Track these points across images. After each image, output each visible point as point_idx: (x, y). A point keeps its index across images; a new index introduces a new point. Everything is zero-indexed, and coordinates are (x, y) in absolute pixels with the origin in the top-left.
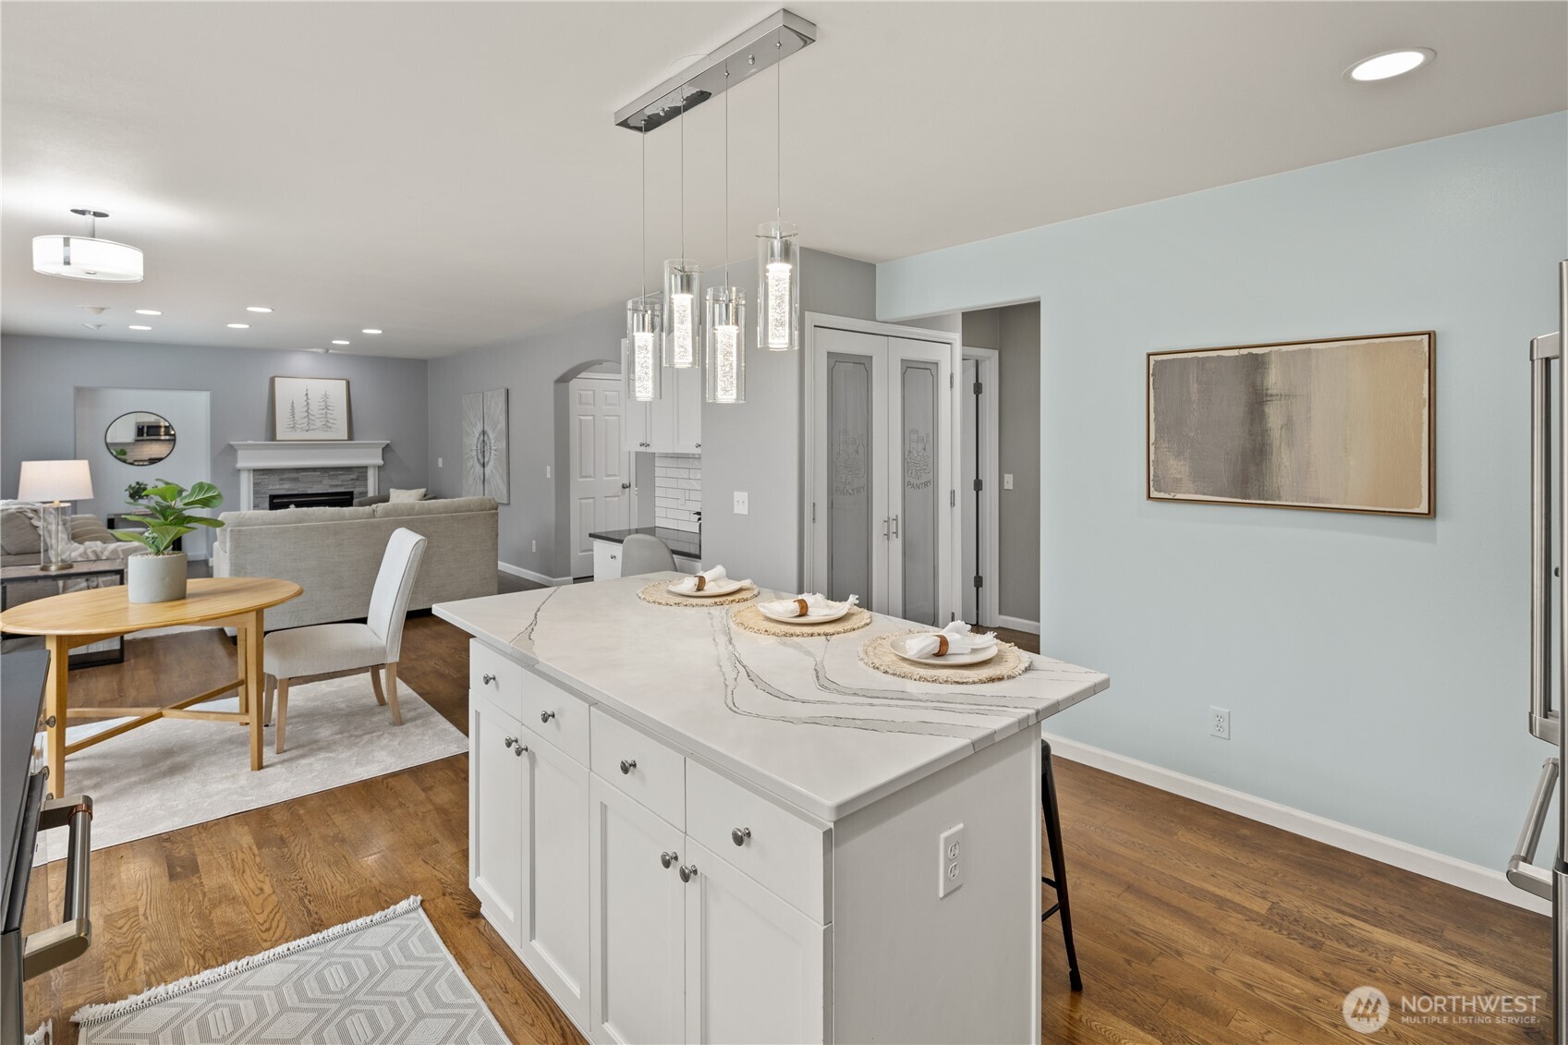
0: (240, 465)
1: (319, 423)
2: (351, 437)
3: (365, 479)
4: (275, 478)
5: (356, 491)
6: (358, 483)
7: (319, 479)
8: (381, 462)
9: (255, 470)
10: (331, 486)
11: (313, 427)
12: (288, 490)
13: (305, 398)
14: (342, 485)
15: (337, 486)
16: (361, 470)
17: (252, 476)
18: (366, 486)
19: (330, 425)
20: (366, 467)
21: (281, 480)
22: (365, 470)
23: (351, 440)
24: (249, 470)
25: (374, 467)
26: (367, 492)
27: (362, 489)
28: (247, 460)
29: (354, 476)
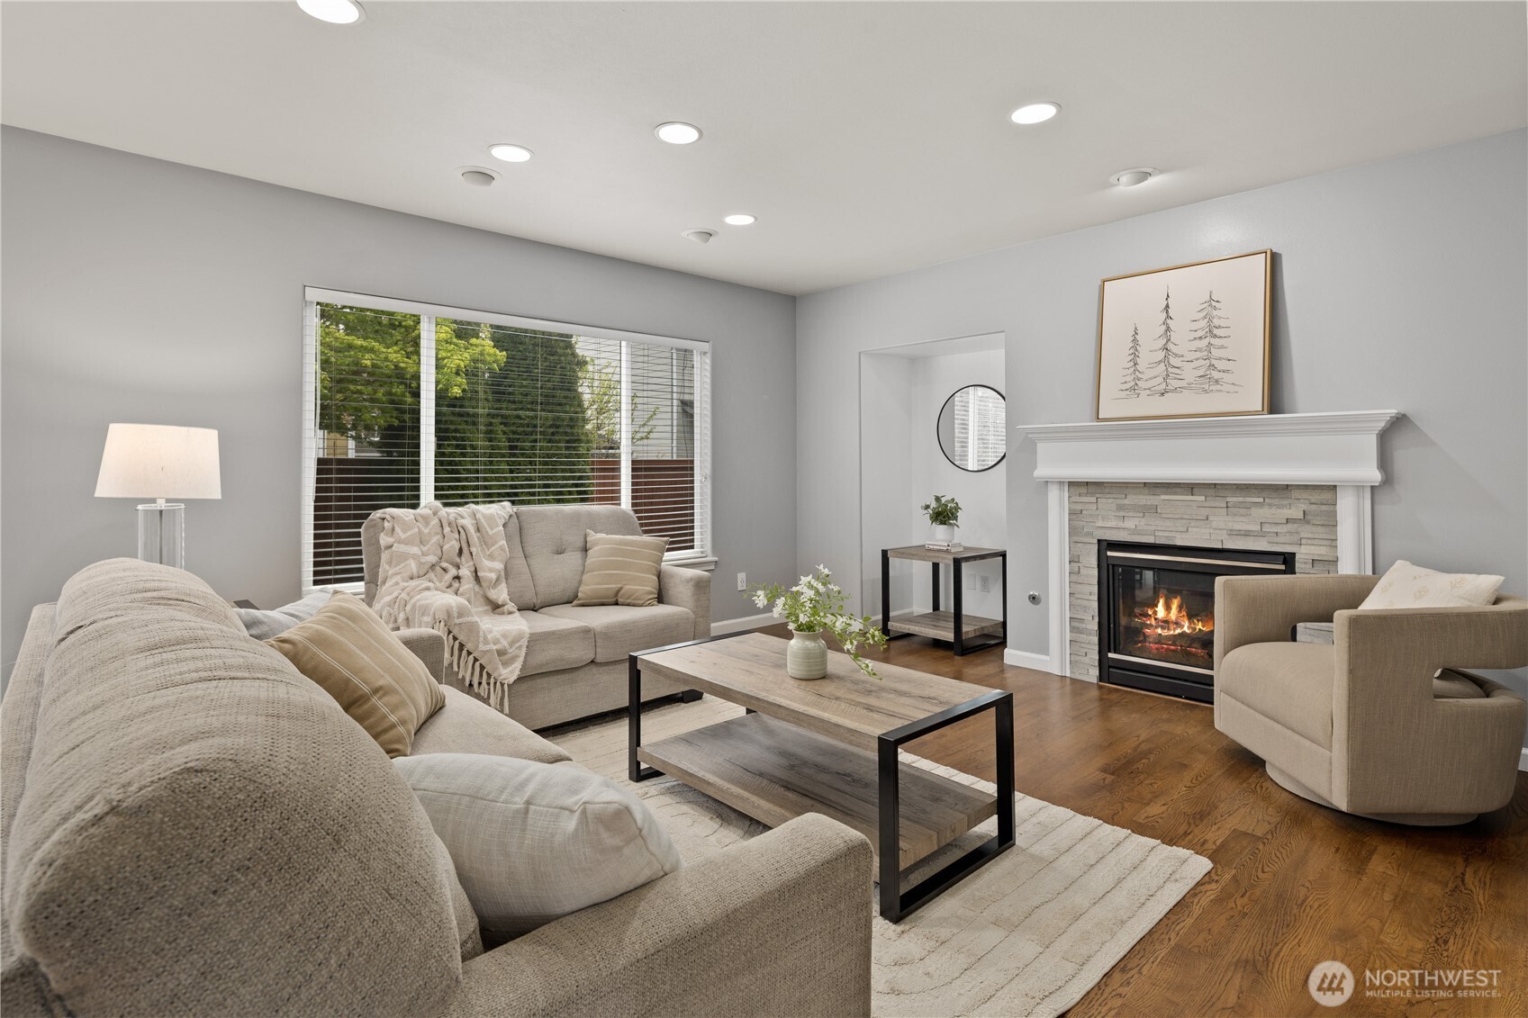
0: (1042, 471)
1: (1189, 374)
2: (1275, 401)
3: (1331, 523)
4: (1108, 503)
5: (1303, 554)
6: (1306, 531)
7: (1205, 512)
8: (1375, 476)
9: (1071, 484)
10: (1233, 533)
11: (1174, 383)
12: (1135, 531)
13: (1165, 314)
14: (1261, 534)
15: (1247, 534)
16: (1316, 497)
17: (1066, 494)
18: (1333, 543)
19: (1216, 375)
20: (1335, 487)
21: (1120, 508)
22: (1326, 496)
23: (1271, 412)
24: (1061, 483)
25: (1358, 488)
26: (1335, 561)
27: (1320, 551)
28: (1056, 463)
29: (1296, 513)
